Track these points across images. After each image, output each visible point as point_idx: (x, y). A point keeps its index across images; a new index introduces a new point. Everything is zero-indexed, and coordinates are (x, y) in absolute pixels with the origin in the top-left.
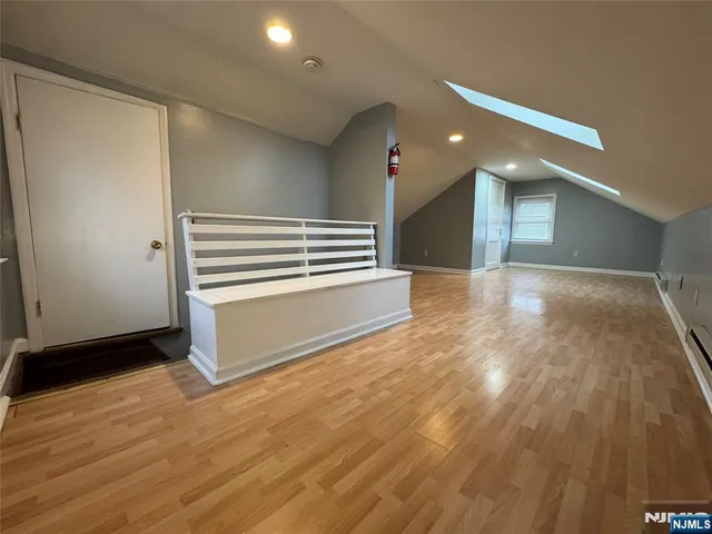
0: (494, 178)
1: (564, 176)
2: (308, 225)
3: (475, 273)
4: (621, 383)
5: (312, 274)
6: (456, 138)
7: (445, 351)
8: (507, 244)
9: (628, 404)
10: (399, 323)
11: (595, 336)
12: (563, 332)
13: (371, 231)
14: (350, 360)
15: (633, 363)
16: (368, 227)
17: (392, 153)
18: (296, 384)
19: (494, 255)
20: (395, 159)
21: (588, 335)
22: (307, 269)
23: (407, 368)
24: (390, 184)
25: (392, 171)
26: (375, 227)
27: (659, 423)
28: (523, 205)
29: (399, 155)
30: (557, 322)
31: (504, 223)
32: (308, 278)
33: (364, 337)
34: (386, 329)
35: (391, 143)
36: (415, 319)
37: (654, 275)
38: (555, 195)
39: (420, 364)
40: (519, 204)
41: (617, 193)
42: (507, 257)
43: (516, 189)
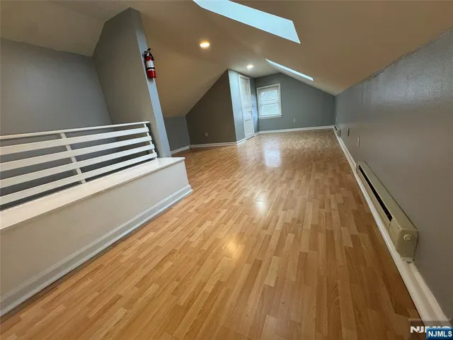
0: (241, 76)
1: (282, 71)
2: (68, 135)
3: (240, 143)
4: (326, 213)
5: (87, 180)
6: (205, 45)
7: (212, 220)
8: (257, 119)
9: (332, 233)
10: (180, 200)
11: (309, 177)
12: (291, 179)
13: (146, 129)
14: (129, 254)
15: (331, 193)
16: (142, 126)
17: (147, 59)
18: (61, 308)
19: (249, 129)
20: (151, 64)
21: (304, 177)
22: (81, 176)
23: (178, 249)
24: (152, 87)
25: (151, 75)
26: (148, 125)
27: (352, 246)
28: (263, 93)
29: (153, 60)
30: (287, 172)
31: (253, 106)
32: (86, 185)
33: (149, 222)
34: (170, 208)
35: (143, 48)
36: (194, 192)
37: (333, 127)
38: (279, 84)
39: (191, 240)
40: (260, 93)
41: (311, 79)
42: (258, 129)
43: (257, 83)
